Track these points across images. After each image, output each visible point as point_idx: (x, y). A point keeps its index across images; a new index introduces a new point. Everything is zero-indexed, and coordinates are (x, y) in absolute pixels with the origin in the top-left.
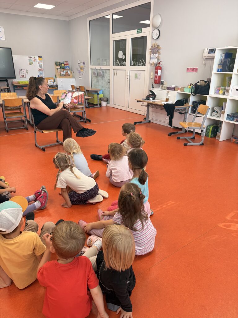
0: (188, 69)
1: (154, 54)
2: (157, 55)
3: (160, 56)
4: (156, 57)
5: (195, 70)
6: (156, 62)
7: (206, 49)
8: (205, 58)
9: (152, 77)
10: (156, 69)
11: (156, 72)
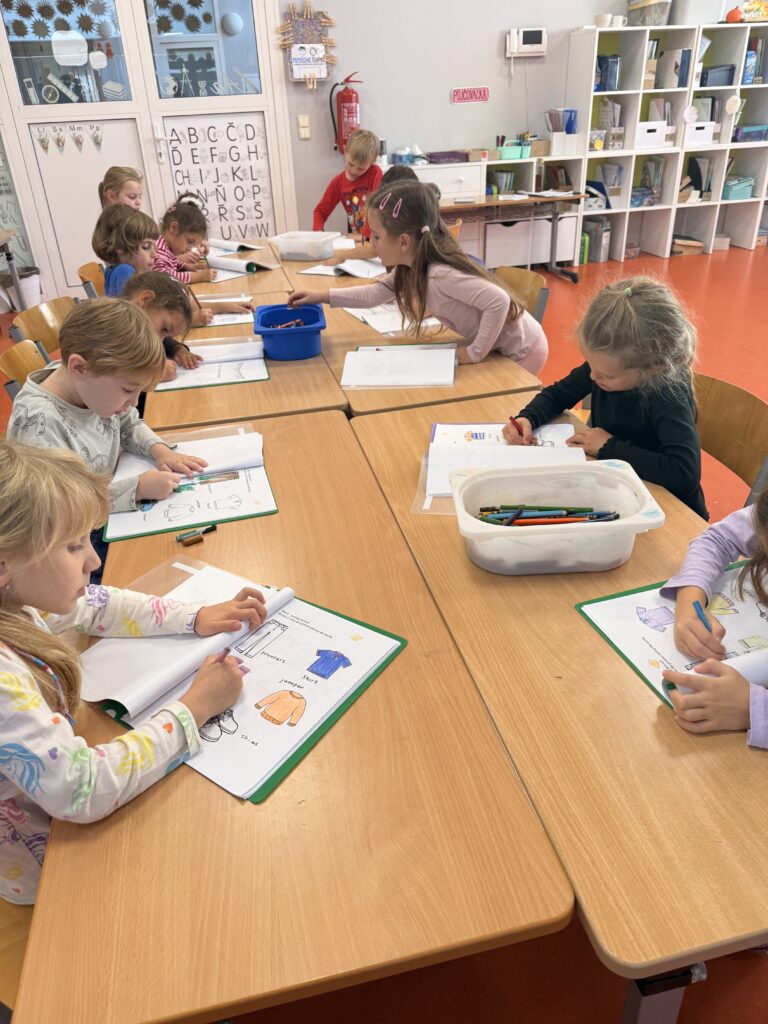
0: (456, 92)
1: (307, 46)
2: (321, 47)
3: (333, 52)
4: (319, 55)
5: (480, 95)
6: (324, 75)
7: (514, 32)
8: (515, 58)
9: (305, 133)
10: (343, 100)
11: (351, 112)
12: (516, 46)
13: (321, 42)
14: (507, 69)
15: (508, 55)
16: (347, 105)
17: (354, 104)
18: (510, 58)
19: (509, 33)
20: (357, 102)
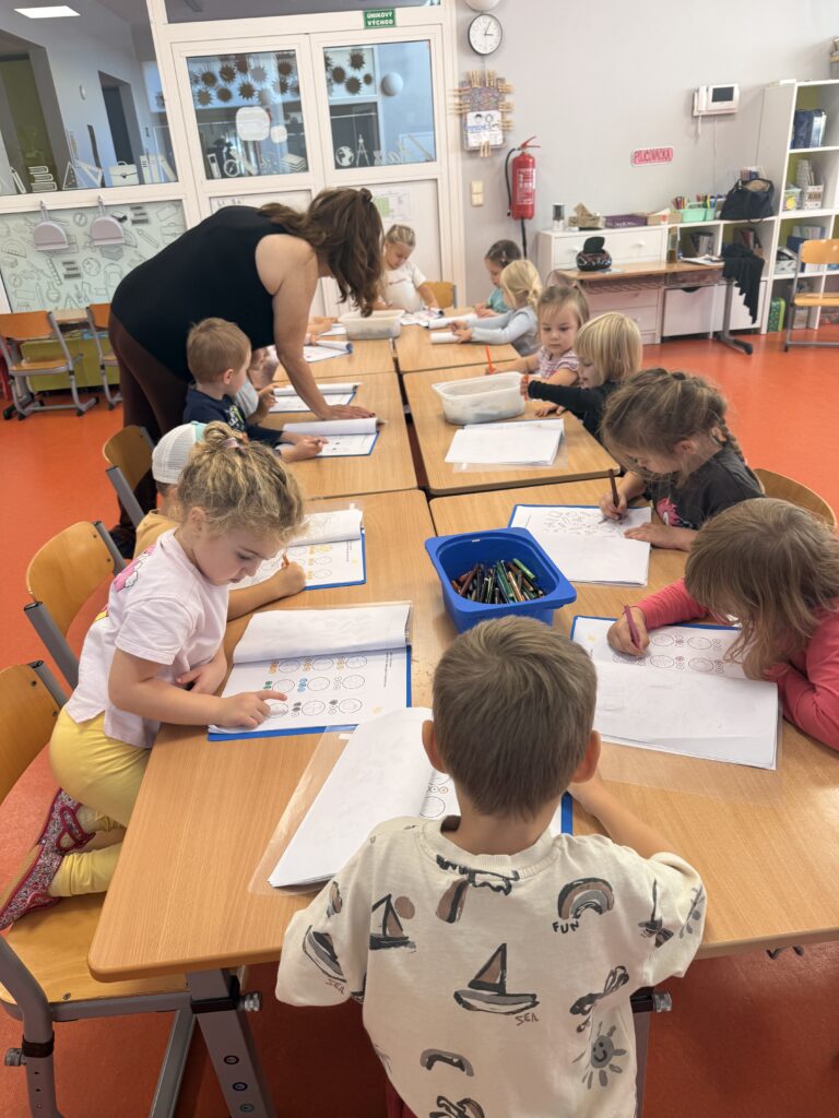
0: (638, 154)
1: (484, 113)
2: (497, 115)
3: (508, 117)
4: (495, 122)
5: (664, 155)
6: (499, 142)
7: (703, 90)
8: (703, 116)
9: (478, 199)
10: (519, 167)
11: (527, 177)
12: (705, 103)
13: (497, 108)
14: (693, 128)
15: (696, 113)
16: (523, 170)
17: (530, 170)
18: (697, 117)
19: (698, 91)
20: (533, 166)
